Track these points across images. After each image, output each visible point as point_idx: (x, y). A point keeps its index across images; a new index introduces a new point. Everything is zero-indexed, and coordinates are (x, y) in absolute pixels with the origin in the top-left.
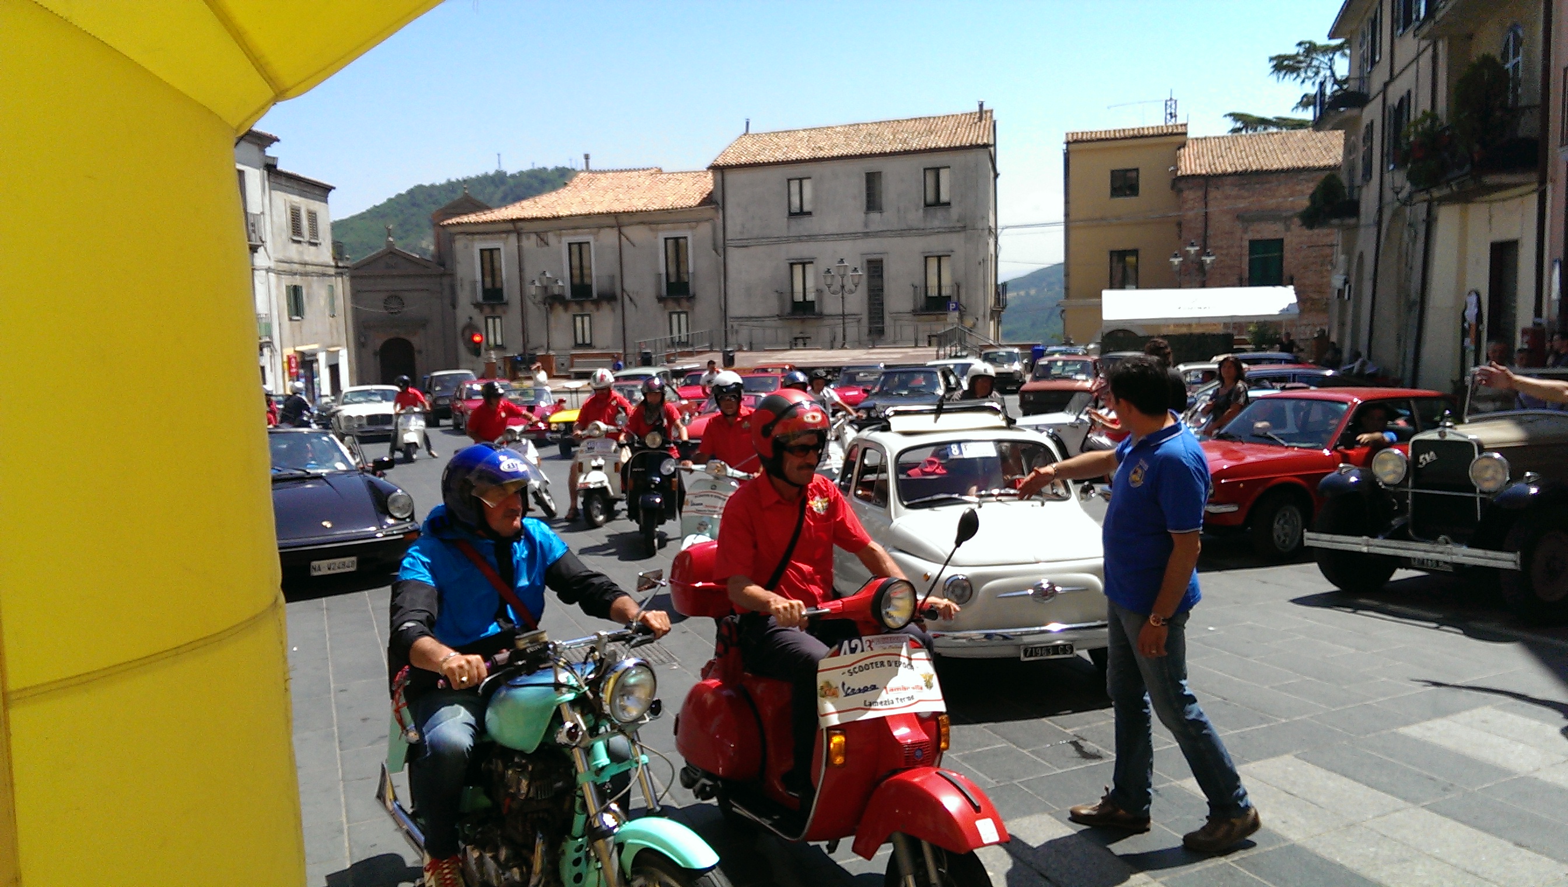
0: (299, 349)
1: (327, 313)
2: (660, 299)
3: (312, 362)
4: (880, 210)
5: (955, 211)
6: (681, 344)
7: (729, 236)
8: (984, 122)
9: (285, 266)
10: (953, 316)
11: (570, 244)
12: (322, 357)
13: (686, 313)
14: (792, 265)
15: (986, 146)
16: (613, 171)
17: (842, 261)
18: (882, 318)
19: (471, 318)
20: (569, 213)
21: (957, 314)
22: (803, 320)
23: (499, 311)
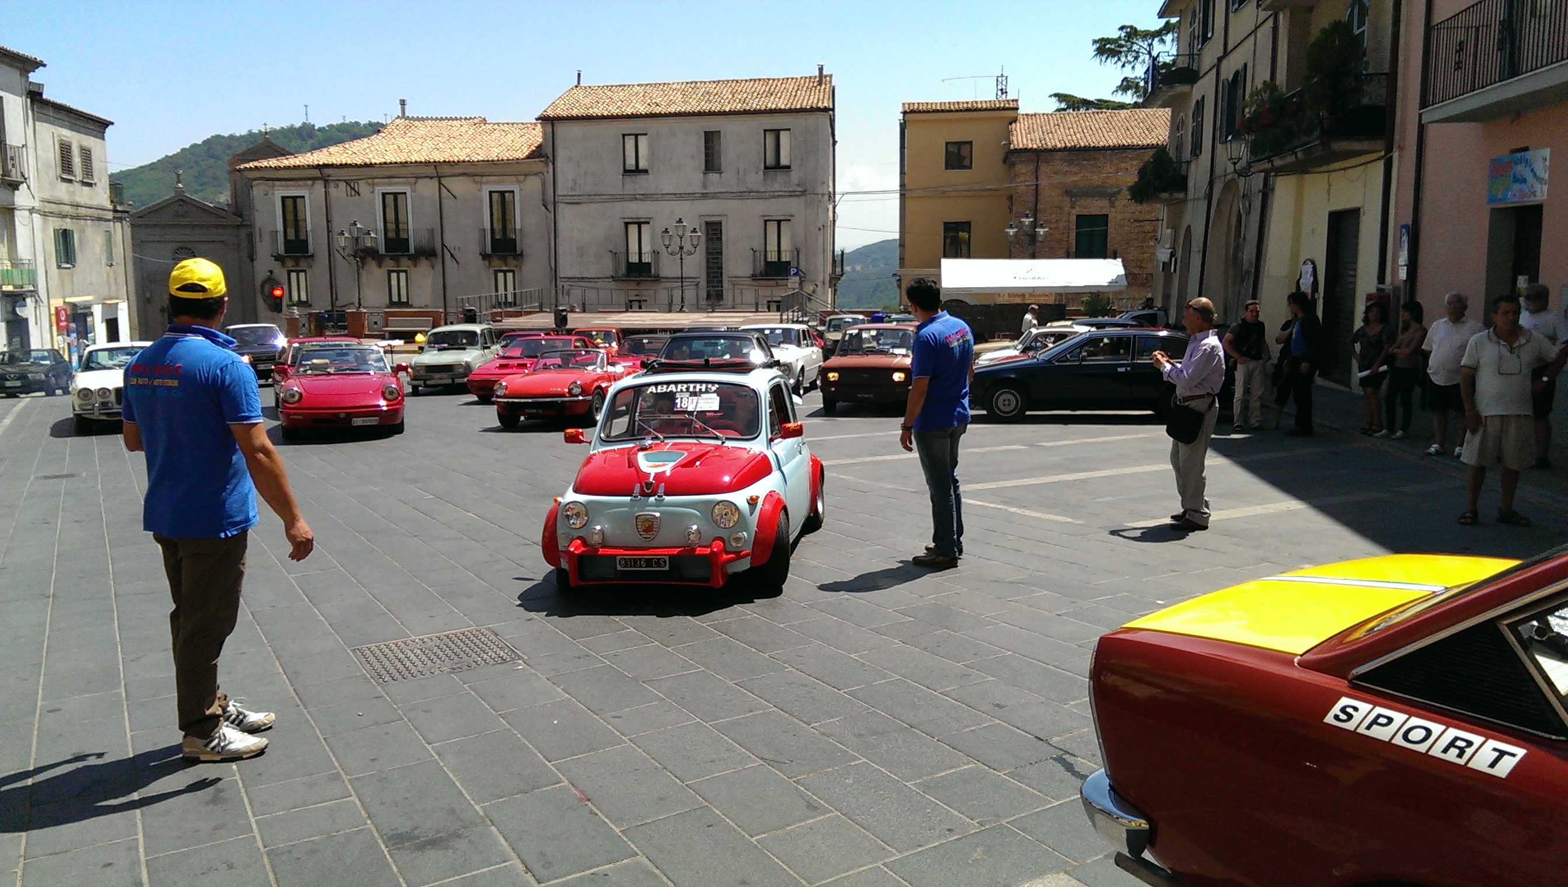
0: (68, 300)
1: (104, 261)
2: (485, 256)
3: (85, 315)
4: (718, 170)
5: (795, 175)
6: (507, 304)
7: (559, 192)
8: (823, 86)
9: (54, 208)
10: (793, 282)
11: (384, 195)
12: (97, 310)
13: (513, 271)
14: (627, 224)
15: (826, 110)
16: (432, 119)
17: (680, 221)
18: (721, 282)
19: (271, 272)
20: (384, 160)
21: (798, 278)
22: (639, 283)
23: (303, 265)
